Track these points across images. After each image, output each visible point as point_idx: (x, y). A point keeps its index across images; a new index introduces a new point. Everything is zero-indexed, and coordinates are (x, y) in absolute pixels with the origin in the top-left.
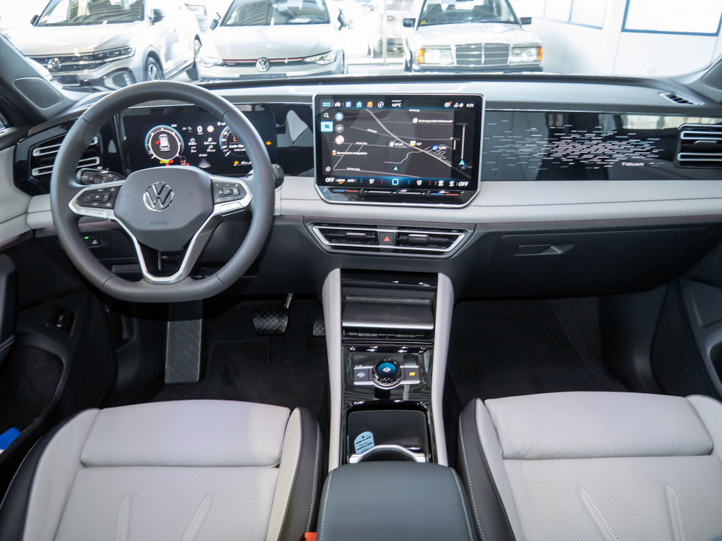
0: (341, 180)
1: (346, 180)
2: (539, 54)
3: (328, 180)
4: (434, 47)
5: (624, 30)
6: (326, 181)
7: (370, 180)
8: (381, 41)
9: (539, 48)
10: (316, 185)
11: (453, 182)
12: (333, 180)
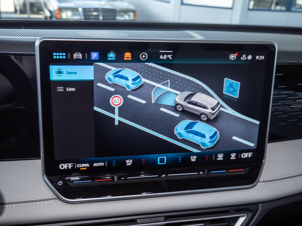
0: (83, 165)
1: (91, 164)
2: (135, 16)
3: (63, 166)
4: (67, 9)
5: (182, 4)
6: (61, 168)
7: (128, 161)
10: (45, 175)
11: (235, 154)
12: (70, 166)
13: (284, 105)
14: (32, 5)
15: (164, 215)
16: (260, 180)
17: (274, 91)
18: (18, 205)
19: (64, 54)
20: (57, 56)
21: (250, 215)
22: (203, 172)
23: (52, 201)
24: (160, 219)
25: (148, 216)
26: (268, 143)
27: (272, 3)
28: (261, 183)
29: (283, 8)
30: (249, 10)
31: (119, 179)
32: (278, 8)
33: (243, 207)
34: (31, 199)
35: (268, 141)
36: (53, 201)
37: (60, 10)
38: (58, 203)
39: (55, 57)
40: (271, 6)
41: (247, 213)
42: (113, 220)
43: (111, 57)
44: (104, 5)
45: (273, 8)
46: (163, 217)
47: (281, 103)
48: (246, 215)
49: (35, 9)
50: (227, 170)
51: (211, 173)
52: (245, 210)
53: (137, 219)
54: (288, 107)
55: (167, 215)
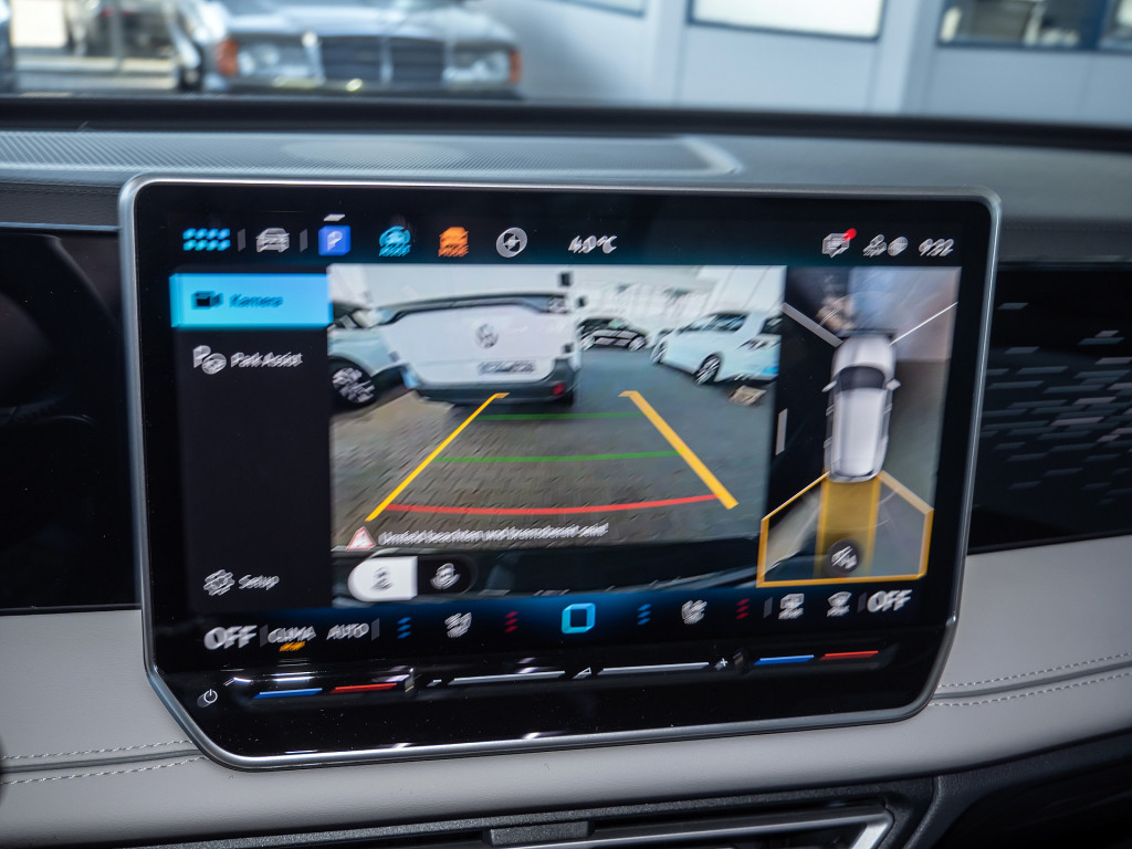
0: (293, 633)
1: (322, 630)
2: (514, 66)
3: (222, 637)
5: (691, 20)
6: (211, 644)
7: (453, 620)
9: (510, 50)
10: (155, 669)
12: (245, 635)
13: (1028, 416)
14: (131, 22)
15: (588, 813)
16: (940, 690)
17: (990, 365)
18: (57, 775)
19: (224, 233)
20: (196, 239)
21: (903, 817)
22: (730, 659)
23: (177, 760)
24: (573, 828)
26: (969, 554)
27: (1027, 18)
28: (941, 703)
29: (1070, 39)
30: (941, 44)
31: (422, 682)
32: (1052, 37)
33: (876, 788)
34: (103, 755)
35: (970, 545)
36: (184, 761)
37: (238, 42)
38: (200, 769)
39: (189, 245)
40: (1023, 32)
41: (892, 809)
42: (402, 832)
43: (394, 245)
44: (401, 24)
45: (1031, 36)
46: (585, 824)
47: (1019, 408)
48: (890, 819)
49: (143, 39)
50: (819, 653)
51: (757, 663)
52: (886, 800)
53: (488, 829)
54: (1045, 422)
55: (599, 817)
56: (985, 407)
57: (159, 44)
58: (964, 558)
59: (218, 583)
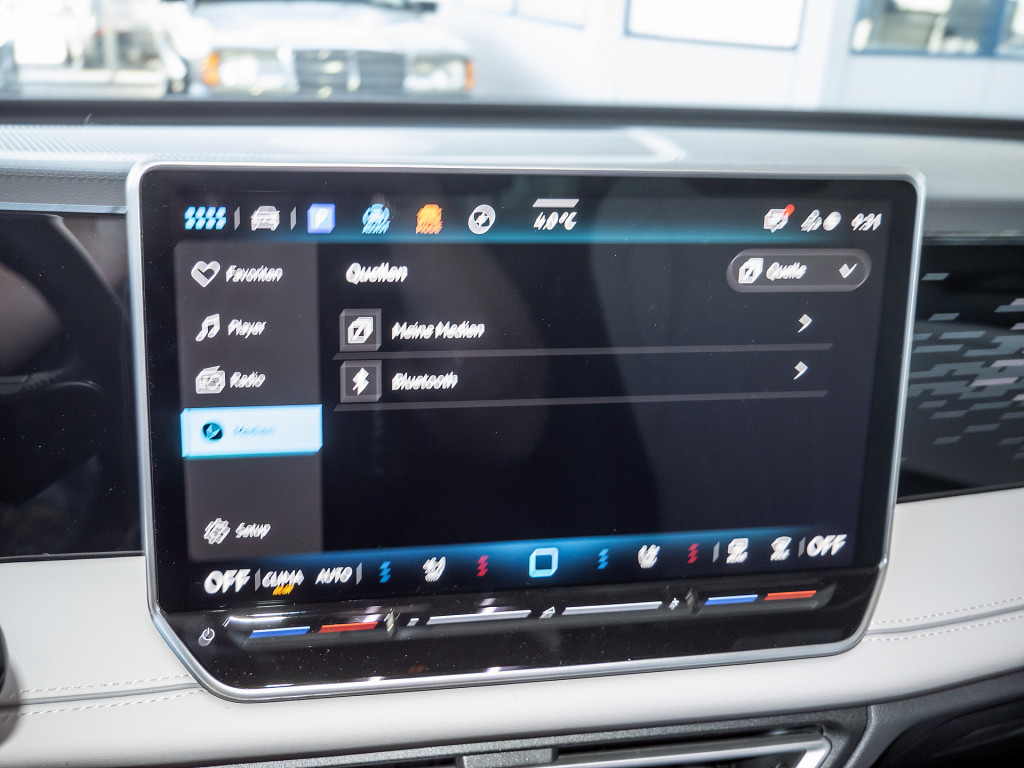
0: (284, 577)
1: (311, 574)
2: (469, 74)
3: (218, 582)
4: (240, 52)
5: (628, 33)
6: (210, 588)
7: (428, 566)
8: (99, 38)
9: (466, 61)
10: (158, 609)
11: (789, 539)
12: (241, 578)
13: (950, 377)
14: (124, 39)
15: (552, 741)
16: (873, 626)
17: (916, 331)
19: (222, 211)
20: (196, 218)
21: (840, 743)
22: (682, 599)
23: (178, 693)
24: (538, 754)
25: (498, 745)
26: (898, 502)
27: (931, 28)
28: (874, 638)
29: (971, 46)
30: (854, 53)
31: (402, 622)
32: (954, 44)
33: (814, 718)
34: (110, 688)
35: (898, 496)
36: (185, 693)
37: (218, 55)
38: (200, 701)
39: (190, 224)
40: (927, 41)
41: (829, 736)
42: (383, 758)
43: (375, 223)
45: (936, 43)
46: (547, 751)
47: (940, 370)
48: (828, 746)
49: (134, 53)
50: (762, 593)
51: (707, 603)
52: (824, 728)
53: (461, 755)
54: (966, 382)
55: (562, 744)
56: (913, 369)
57: (149, 57)
58: (894, 507)
59: (216, 531)
